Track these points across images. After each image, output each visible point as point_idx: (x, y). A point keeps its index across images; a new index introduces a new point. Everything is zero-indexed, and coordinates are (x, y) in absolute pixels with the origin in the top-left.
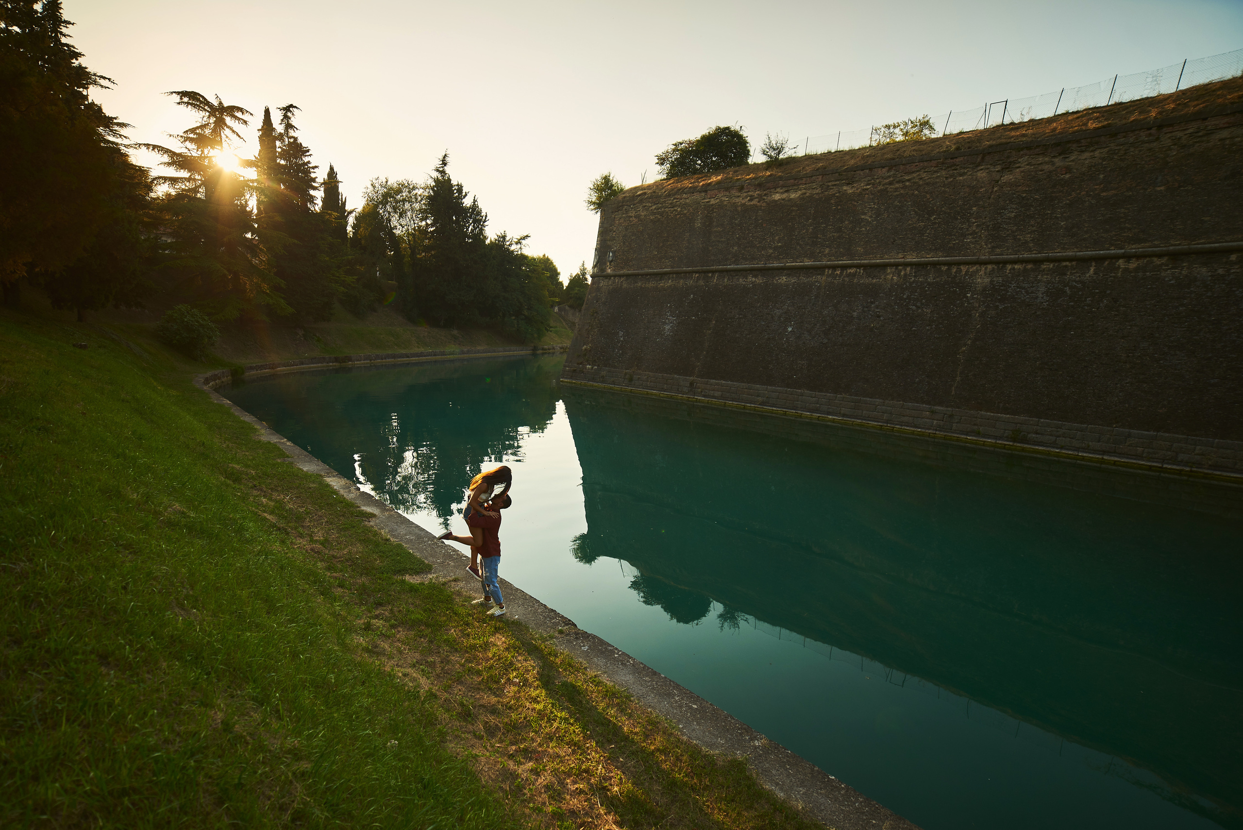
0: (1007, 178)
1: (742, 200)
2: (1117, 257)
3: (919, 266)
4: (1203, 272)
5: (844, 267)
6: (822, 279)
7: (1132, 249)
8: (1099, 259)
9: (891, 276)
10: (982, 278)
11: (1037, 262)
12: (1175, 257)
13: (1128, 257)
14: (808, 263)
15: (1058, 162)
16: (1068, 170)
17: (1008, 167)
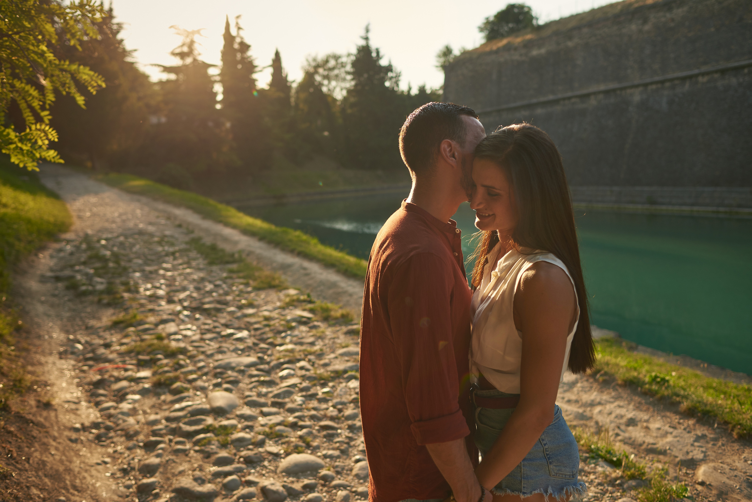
0: (647, 27)
1: (516, 57)
2: (697, 75)
3: (607, 93)
4: (734, 81)
5: (569, 98)
6: (558, 108)
7: (704, 69)
8: (690, 77)
9: (593, 102)
10: (637, 96)
11: (662, 82)
12: (723, 72)
13: (703, 74)
14: (551, 97)
15: (668, 15)
16: (673, 20)
17: (645, 21)
